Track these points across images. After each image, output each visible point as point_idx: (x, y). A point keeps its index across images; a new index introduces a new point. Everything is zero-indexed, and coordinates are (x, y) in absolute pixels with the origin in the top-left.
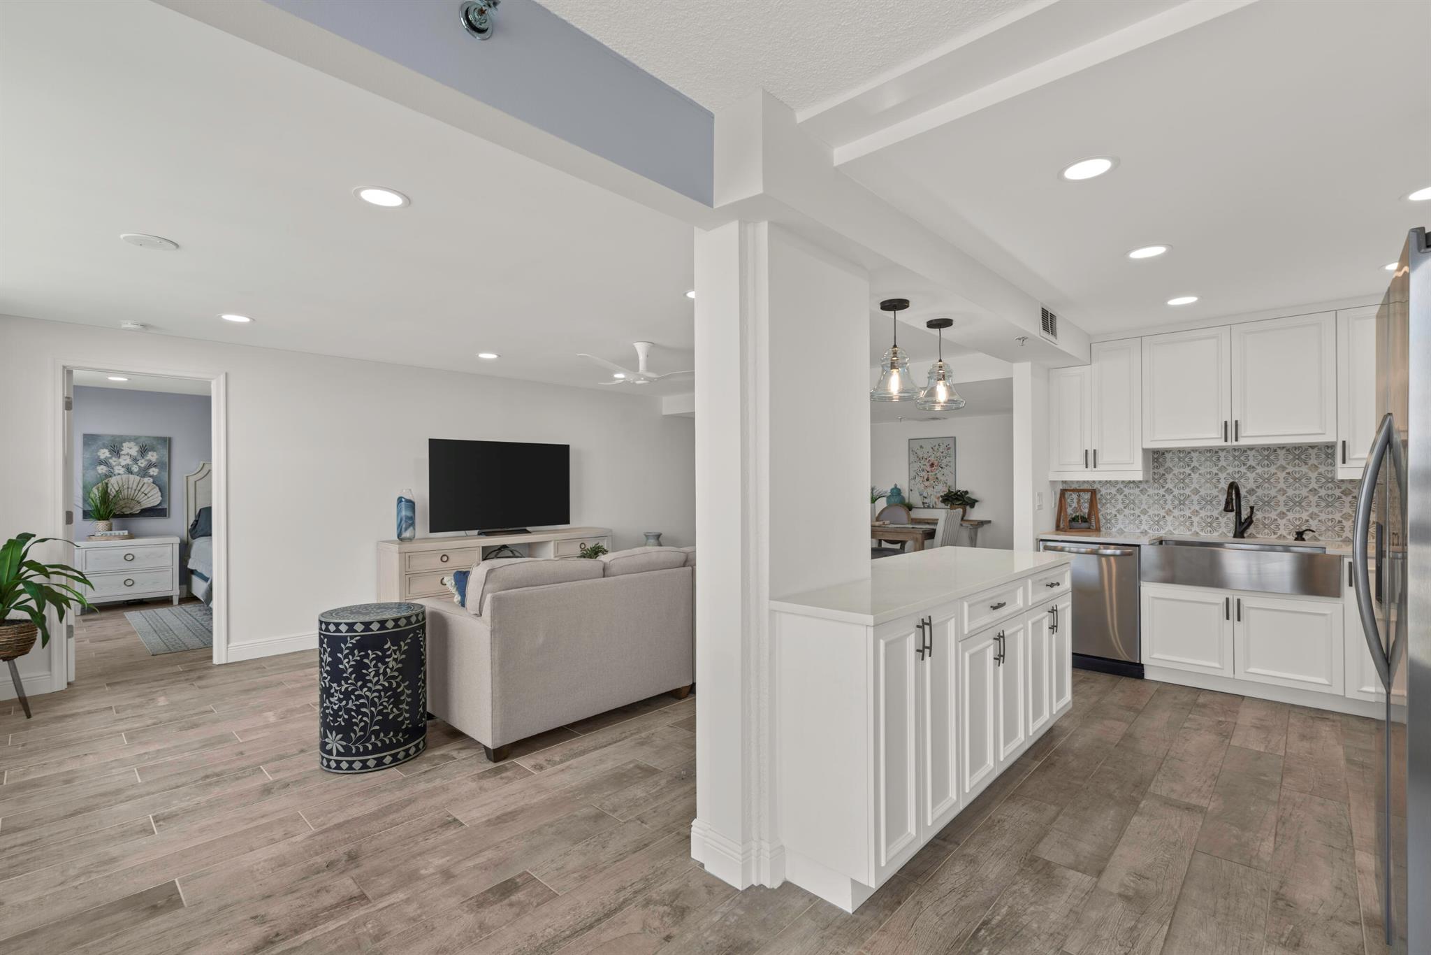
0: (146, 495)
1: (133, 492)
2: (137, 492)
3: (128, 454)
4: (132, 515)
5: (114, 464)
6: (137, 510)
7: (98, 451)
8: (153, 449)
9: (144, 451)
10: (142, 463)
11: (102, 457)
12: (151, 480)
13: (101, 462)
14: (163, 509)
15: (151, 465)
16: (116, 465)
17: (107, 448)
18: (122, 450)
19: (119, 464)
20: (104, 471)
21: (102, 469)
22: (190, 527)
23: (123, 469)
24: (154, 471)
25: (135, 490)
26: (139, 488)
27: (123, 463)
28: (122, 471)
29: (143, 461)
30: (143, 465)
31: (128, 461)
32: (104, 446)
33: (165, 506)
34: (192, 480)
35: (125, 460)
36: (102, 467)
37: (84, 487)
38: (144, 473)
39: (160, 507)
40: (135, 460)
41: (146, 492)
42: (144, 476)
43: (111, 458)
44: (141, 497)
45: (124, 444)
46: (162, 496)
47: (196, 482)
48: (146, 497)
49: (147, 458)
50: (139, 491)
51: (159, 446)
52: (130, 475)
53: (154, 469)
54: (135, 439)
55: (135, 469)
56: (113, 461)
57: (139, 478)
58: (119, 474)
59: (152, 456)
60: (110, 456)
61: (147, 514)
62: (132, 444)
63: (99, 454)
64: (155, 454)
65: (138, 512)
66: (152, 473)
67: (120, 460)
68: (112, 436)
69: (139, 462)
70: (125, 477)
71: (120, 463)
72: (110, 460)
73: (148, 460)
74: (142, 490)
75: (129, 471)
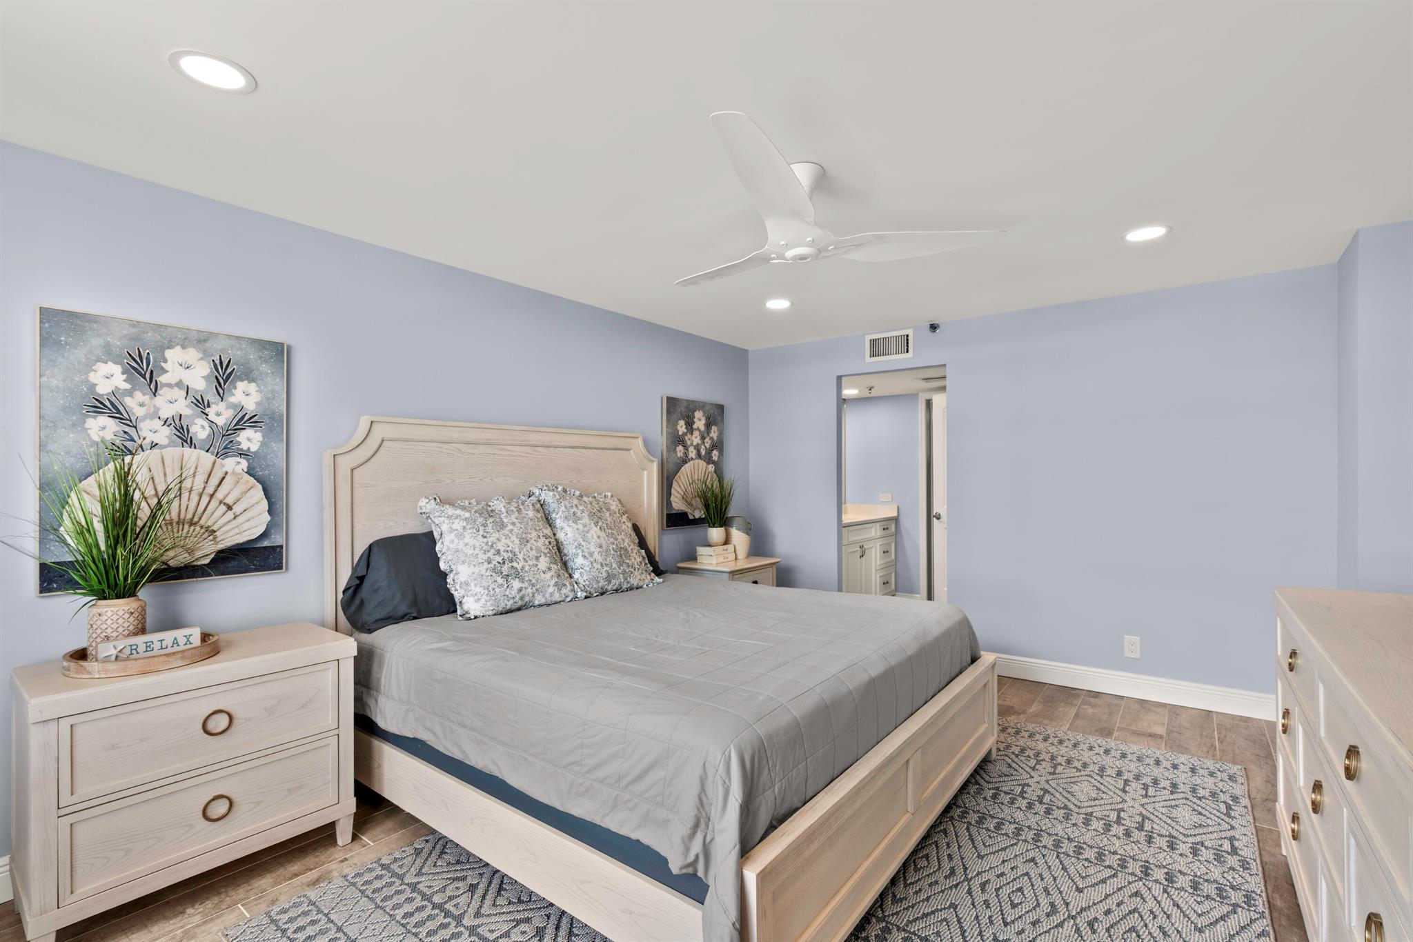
0: (230, 508)
1: (195, 498)
2: (205, 499)
3: (179, 384)
4: (189, 572)
5: (139, 412)
6: (205, 551)
7: (89, 367)
8: (248, 376)
9: (224, 377)
10: (221, 414)
11: (103, 389)
12: (244, 464)
13: (99, 406)
14: (274, 548)
15: (243, 421)
16: (145, 418)
17: (116, 363)
18: (165, 371)
19: (156, 415)
20: (109, 436)
21: (103, 428)
22: (340, 596)
23: (166, 431)
24: (250, 439)
25: (201, 496)
26: (210, 490)
27: (167, 411)
28: (164, 435)
29: (221, 407)
30: (221, 421)
31: (183, 407)
32: (109, 355)
33: (276, 539)
34: (345, 463)
35: (172, 403)
36: (103, 420)
37: (45, 486)
38: (224, 442)
39: (266, 543)
40: (201, 404)
41: (229, 501)
42: (224, 453)
43: (130, 393)
44: (215, 516)
45: (169, 354)
46: (270, 511)
47: (352, 470)
48: (230, 515)
49: (232, 399)
50: (212, 496)
51: (264, 368)
52: (187, 450)
53: (249, 433)
54: (201, 340)
55: (200, 430)
56: (136, 403)
57: (208, 458)
58: (154, 446)
59: (246, 395)
60: (127, 386)
61: (233, 564)
62: (192, 355)
63: (93, 377)
64: (252, 387)
65: (207, 561)
66: (244, 446)
67: (159, 401)
68: (135, 324)
69: (211, 412)
70: (175, 452)
71: (157, 409)
72: (128, 401)
73: (233, 406)
74: (220, 495)
75: (184, 436)
